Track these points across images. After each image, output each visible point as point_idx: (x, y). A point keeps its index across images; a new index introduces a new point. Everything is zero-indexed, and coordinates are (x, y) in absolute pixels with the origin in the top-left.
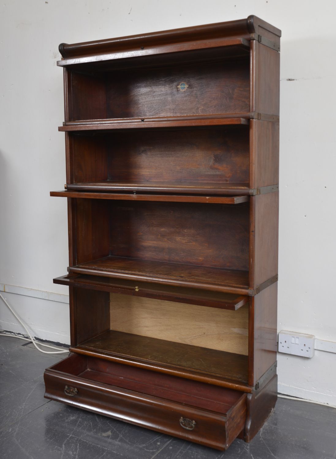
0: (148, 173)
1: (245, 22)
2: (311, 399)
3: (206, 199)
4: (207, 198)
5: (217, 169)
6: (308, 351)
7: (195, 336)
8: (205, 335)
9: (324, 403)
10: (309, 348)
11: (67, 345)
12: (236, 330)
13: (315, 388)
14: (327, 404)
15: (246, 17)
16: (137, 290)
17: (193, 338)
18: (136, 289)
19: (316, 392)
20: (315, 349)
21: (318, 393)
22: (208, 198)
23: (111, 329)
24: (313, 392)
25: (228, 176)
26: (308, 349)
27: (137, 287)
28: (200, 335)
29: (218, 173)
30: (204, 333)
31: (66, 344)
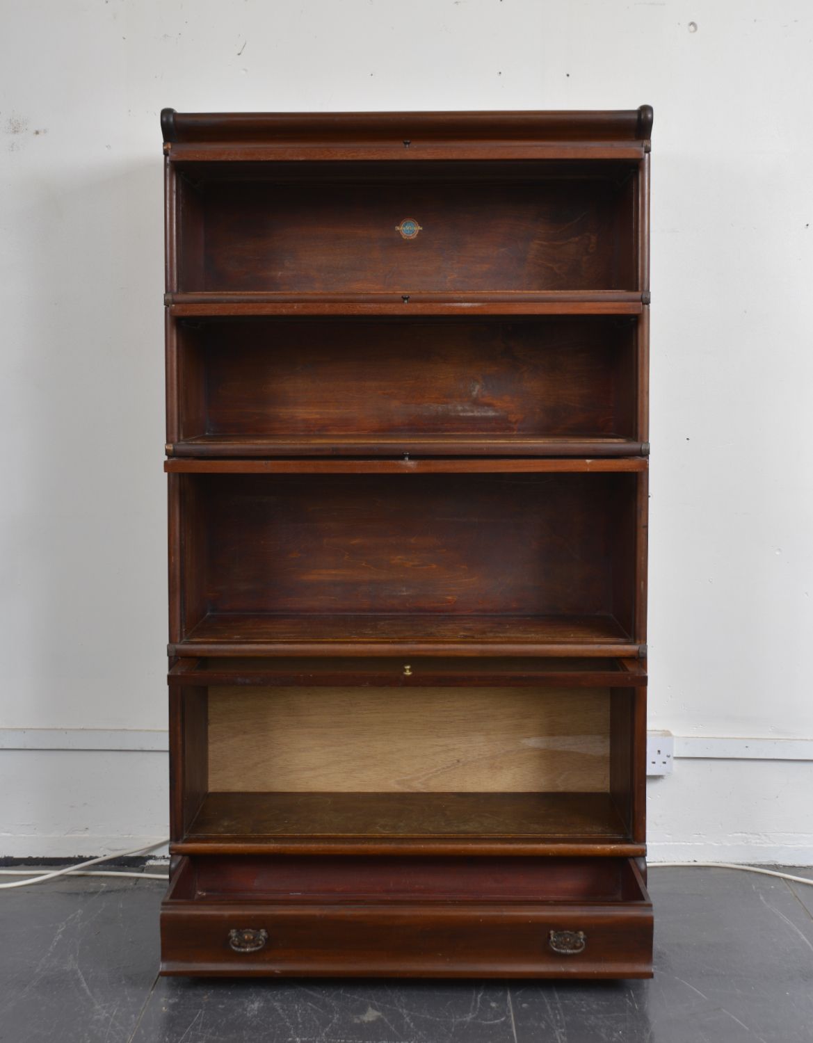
0: (318, 416)
1: (635, 117)
2: (663, 860)
3: (586, 463)
4: (588, 461)
5: (489, 405)
6: (664, 763)
7: (437, 771)
8: (461, 764)
9: (689, 862)
10: (668, 756)
11: (37, 858)
12: (533, 742)
13: (669, 834)
14: (695, 861)
15: (635, 107)
16: (408, 673)
17: (431, 775)
18: (405, 670)
19: (671, 843)
20: (675, 756)
21: (676, 843)
22: (590, 463)
23: (211, 789)
24: (667, 843)
25: (514, 420)
26: (666, 759)
27: (408, 667)
28: (448, 767)
29: (491, 413)
30: (458, 761)
31: (34, 856)
